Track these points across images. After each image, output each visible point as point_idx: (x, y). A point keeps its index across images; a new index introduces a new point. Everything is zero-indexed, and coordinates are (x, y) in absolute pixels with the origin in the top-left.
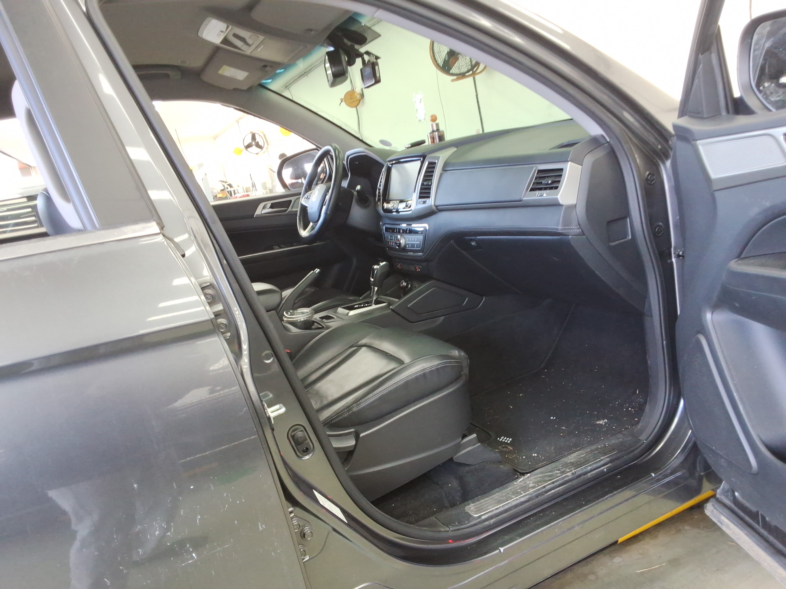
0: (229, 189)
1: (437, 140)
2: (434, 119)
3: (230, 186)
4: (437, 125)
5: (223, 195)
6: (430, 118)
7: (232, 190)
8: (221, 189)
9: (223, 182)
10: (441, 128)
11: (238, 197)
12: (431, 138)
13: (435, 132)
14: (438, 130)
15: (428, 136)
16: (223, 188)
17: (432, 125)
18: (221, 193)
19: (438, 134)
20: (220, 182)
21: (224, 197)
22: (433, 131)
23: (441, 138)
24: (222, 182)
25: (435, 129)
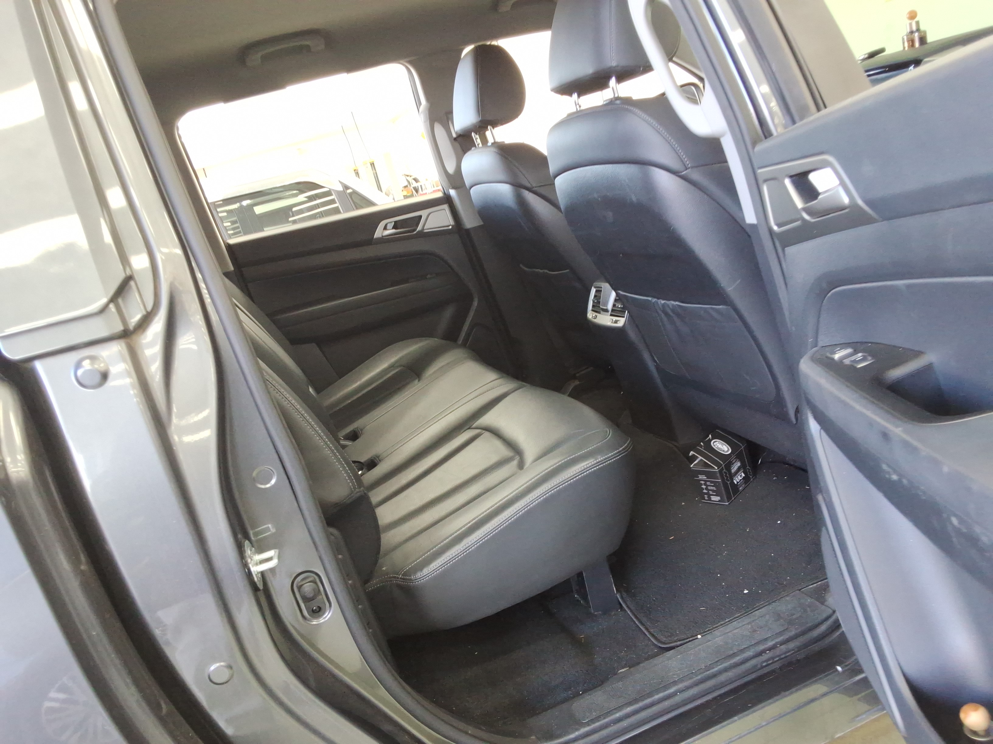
0: (415, 184)
1: (917, 44)
2: (912, 16)
3: (416, 180)
4: (918, 23)
5: (408, 193)
6: (908, 16)
7: (418, 185)
8: (404, 186)
9: (408, 176)
10: (922, 28)
11: (428, 193)
12: (908, 41)
13: (915, 32)
14: (918, 30)
15: (903, 39)
16: (406, 184)
17: (911, 25)
18: (405, 191)
19: (919, 36)
20: (404, 176)
21: (408, 195)
22: (912, 32)
23: (923, 40)
24: (406, 176)
25: (914, 28)
